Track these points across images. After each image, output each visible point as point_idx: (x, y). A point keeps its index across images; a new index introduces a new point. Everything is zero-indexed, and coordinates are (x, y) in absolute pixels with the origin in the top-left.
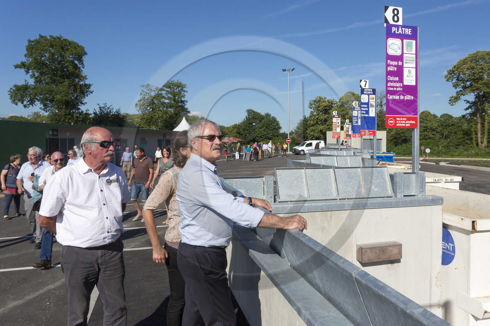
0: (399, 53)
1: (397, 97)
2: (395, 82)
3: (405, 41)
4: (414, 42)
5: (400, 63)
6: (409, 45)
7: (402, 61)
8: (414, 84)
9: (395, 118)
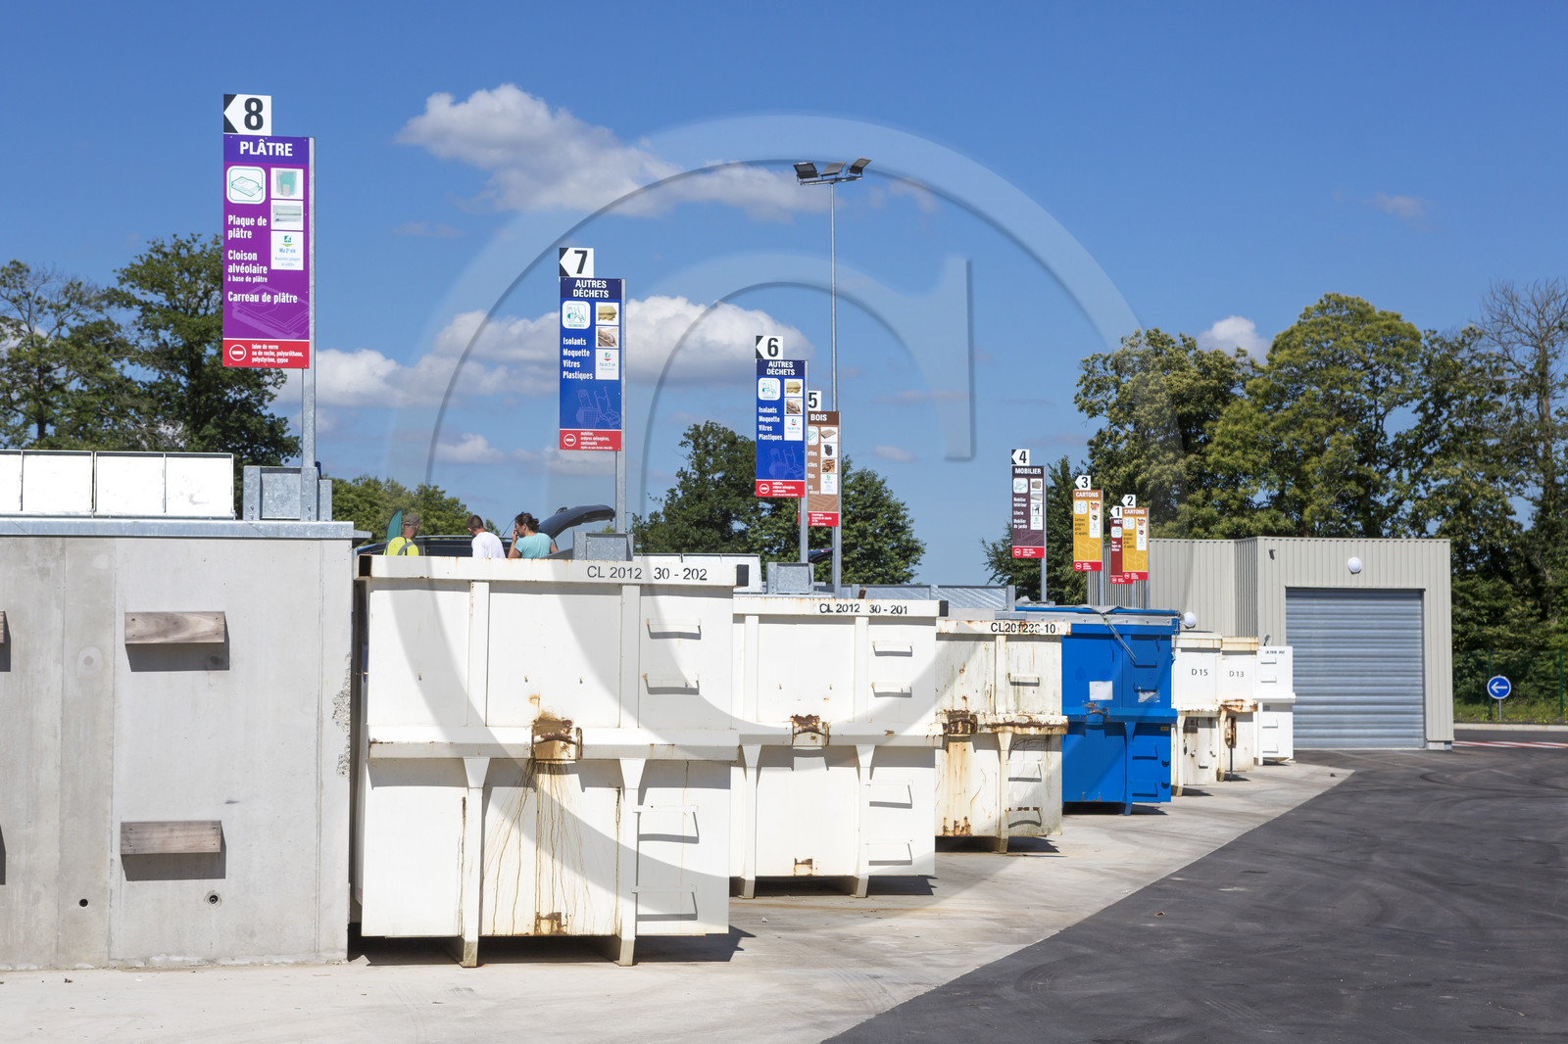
0: (258, 198)
1: (255, 298)
2: (247, 263)
3: (274, 171)
4: (300, 172)
5: (262, 222)
6: (286, 182)
7: (268, 217)
8: (301, 268)
9: (248, 345)
